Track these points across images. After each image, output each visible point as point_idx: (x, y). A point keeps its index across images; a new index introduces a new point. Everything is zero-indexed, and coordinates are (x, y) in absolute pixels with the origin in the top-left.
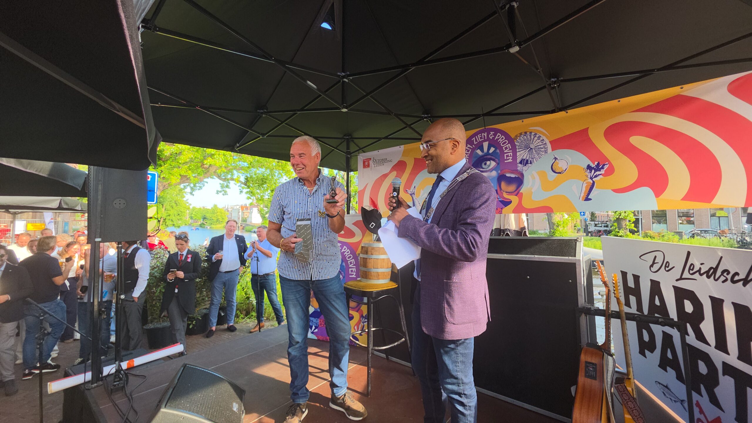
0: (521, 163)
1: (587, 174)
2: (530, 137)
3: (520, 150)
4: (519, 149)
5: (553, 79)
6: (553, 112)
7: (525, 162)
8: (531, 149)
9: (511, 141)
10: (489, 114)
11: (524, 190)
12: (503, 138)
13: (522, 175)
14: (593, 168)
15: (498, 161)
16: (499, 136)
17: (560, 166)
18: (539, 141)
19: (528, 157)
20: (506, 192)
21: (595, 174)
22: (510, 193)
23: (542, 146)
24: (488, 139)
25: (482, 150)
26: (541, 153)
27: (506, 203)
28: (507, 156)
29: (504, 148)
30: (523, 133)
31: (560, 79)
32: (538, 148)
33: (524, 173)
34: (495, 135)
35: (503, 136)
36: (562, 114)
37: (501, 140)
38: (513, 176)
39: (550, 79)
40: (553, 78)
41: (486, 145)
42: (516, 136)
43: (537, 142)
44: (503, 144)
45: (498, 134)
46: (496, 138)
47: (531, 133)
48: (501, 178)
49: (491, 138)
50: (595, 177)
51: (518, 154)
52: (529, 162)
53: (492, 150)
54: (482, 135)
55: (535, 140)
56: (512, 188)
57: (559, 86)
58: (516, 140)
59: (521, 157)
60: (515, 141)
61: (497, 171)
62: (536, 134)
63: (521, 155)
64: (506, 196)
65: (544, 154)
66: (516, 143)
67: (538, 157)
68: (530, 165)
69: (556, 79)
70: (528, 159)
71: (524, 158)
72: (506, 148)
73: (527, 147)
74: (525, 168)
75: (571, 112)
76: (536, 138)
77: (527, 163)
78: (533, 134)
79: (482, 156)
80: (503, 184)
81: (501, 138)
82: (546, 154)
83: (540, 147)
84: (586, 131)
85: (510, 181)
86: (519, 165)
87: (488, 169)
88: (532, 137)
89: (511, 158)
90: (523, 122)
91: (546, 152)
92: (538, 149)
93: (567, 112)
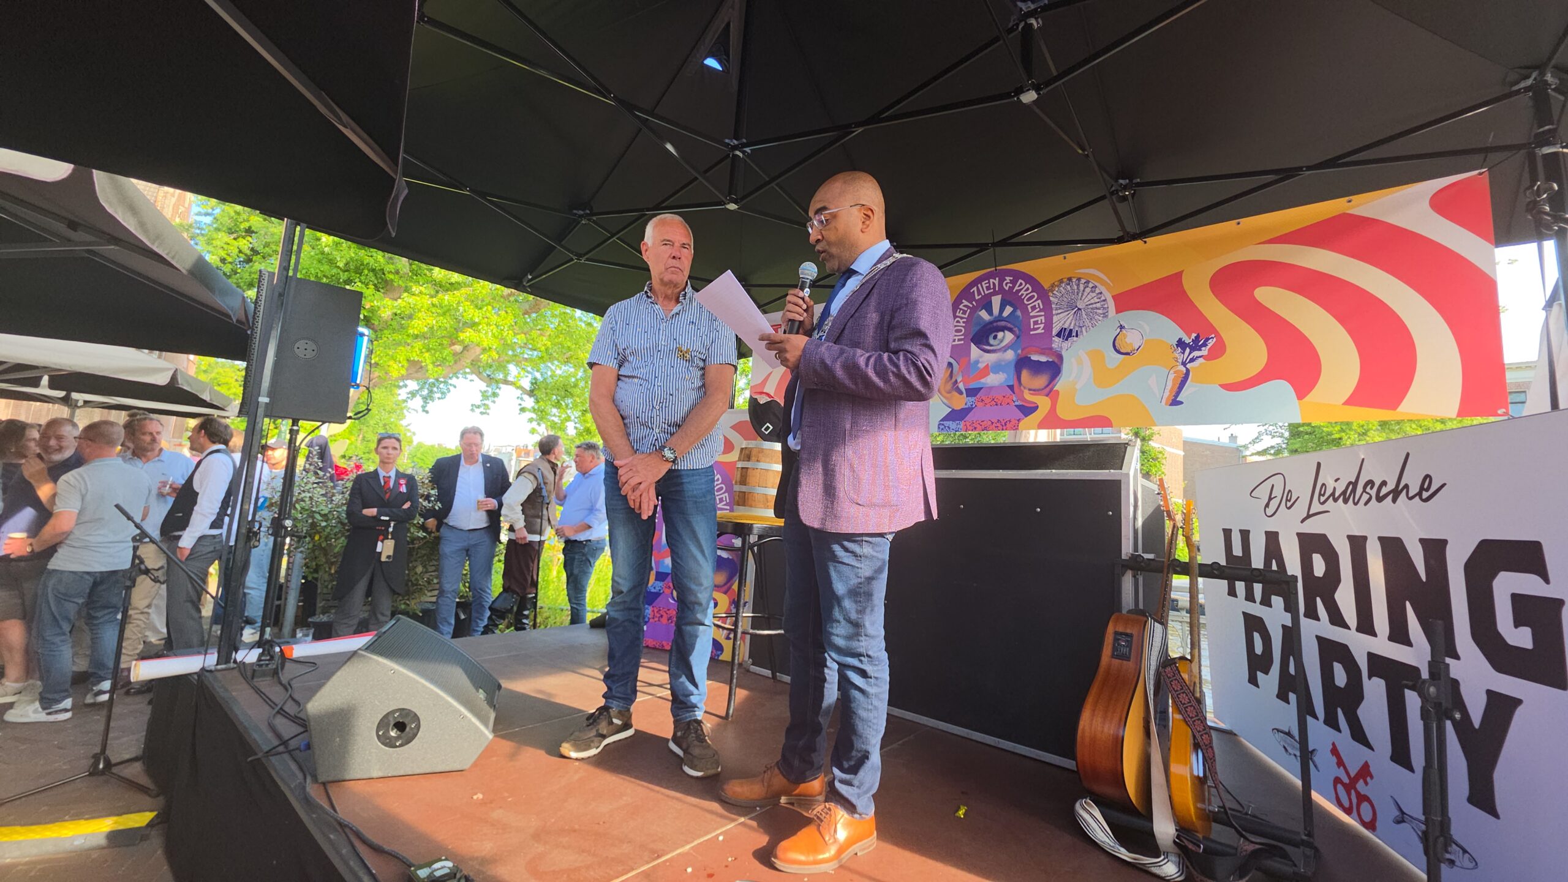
0: (1058, 335)
1: (1177, 355)
2: (1078, 288)
3: (1059, 311)
4: (1056, 309)
5: (1121, 181)
6: (1120, 240)
7: (1066, 334)
8: (1079, 309)
9: (1042, 293)
10: (1004, 243)
11: (1060, 385)
12: (1028, 289)
13: (1060, 357)
14: (1188, 345)
15: (1017, 332)
16: (1021, 284)
17: (1128, 340)
18: (1094, 294)
19: (1072, 325)
20: (1030, 390)
21: (1191, 356)
22: (1035, 391)
23: (1098, 305)
24: (1001, 291)
25: (990, 312)
26: (1096, 317)
27: (1028, 410)
28: (1036, 323)
29: (1029, 307)
30: (1065, 280)
31: (1134, 181)
32: (1092, 309)
33: (1064, 353)
34: (1014, 282)
35: (1028, 285)
36: (1137, 244)
37: (1025, 293)
38: (1043, 359)
39: (1117, 181)
40: (1123, 179)
41: (996, 301)
42: (1053, 285)
43: (1089, 297)
44: (1028, 300)
45: (1020, 281)
46: (1016, 288)
47: (1079, 279)
48: (1022, 363)
49: (1007, 288)
50: (1189, 362)
51: (1055, 319)
52: (1074, 334)
53: (1008, 310)
54: (989, 282)
55: (1085, 294)
56: (1041, 381)
57: (1133, 195)
58: (1052, 291)
59: (1060, 324)
60: (1051, 294)
61: (1015, 352)
62: (1088, 282)
63: (1062, 320)
64: (1028, 396)
65: (1101, 318)
66: (1051, 299)
67: (1090, 324)
68: (1075, 338)
69: (1127, 181)
70: (1072, 327)
71: (1066, 326)
72: (1034, 308)
73: (1072, 306)
74: (1065, 344)
75: (1154, 241)
76: (1088, 290)
77: (1070, 335)
78: (1083, 281)
79: (991, 323)
80: (1025, 374)
81: (1024, 289)
82: (1105, 319)
83: (1094, 306)
84: (1178, 276)
85: (1037, 368)
86: (1056, 339)
87: (998, 347)
88: (1082, 287)
89: (1042, 326)
90: (1065, 258)
91: (1105, 315)
92: (1092, 311)
93: (1145, 242)
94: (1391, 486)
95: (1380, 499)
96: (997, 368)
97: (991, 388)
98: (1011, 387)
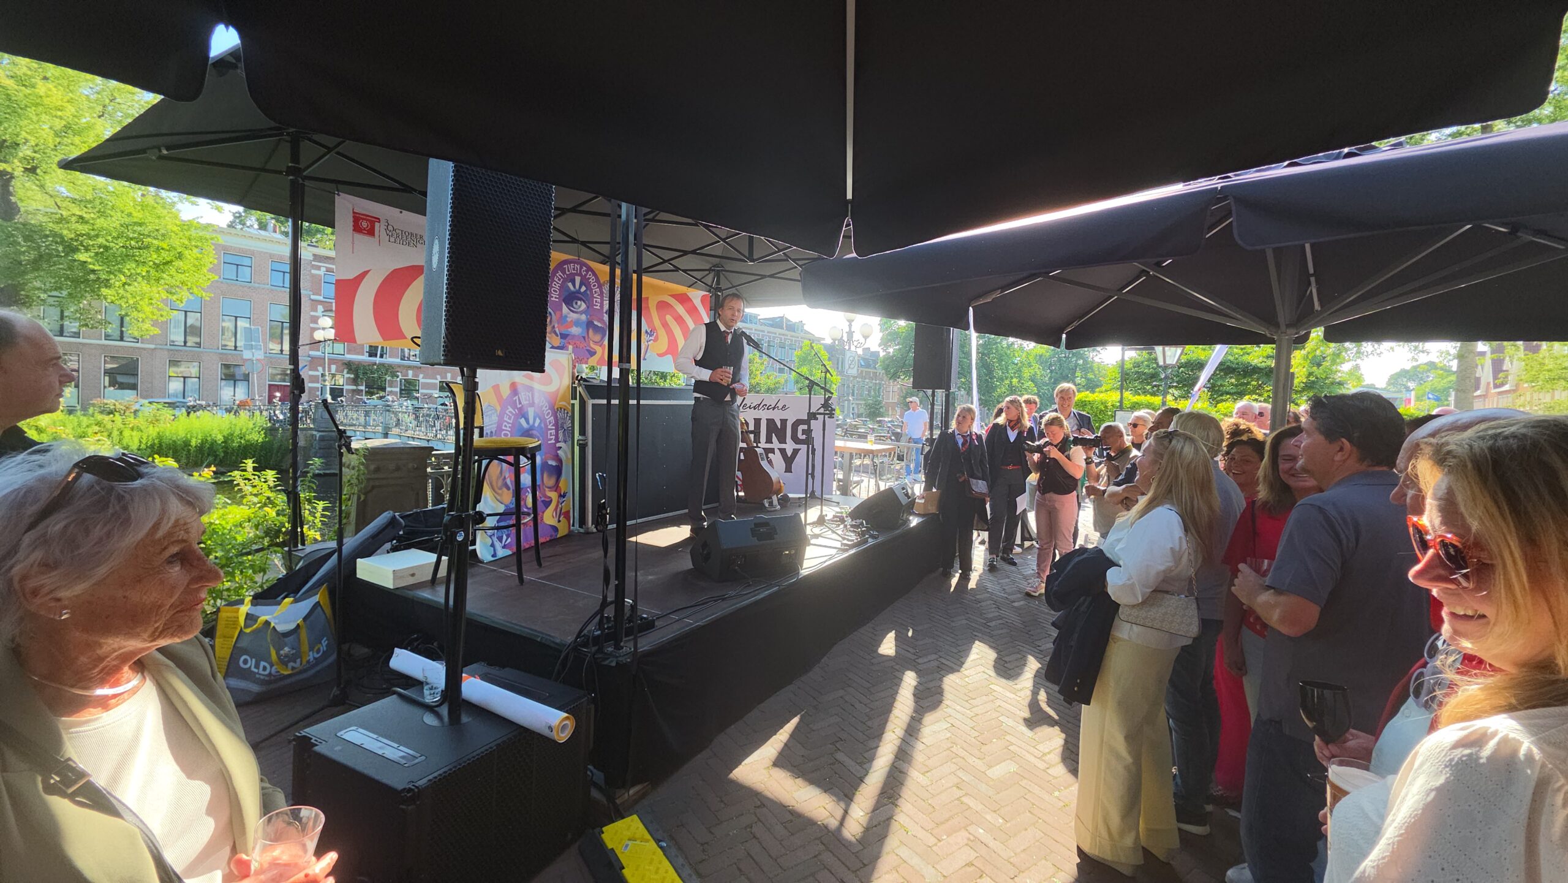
14: (649, 333)
20: (592, 341)
22: (596, 343)
27: (593, 353)
38: (599, 325)
41: (578, 279)
42: (605, 283)
48: (589, 324)
53: (583, 289)
56: (598, 338)
61: (586, 316)
64: (591, 344)
79: (573, 293)
84: (648, 299)
94: (772, 406)
95: (768, 409)
96: (577, 323)
97: (574, 336)
98: (584, 337)
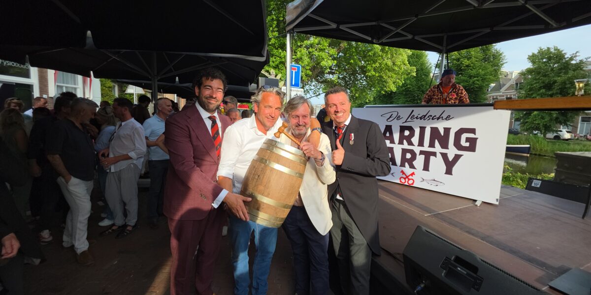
94: (438, 116)
95: (433, 119)
